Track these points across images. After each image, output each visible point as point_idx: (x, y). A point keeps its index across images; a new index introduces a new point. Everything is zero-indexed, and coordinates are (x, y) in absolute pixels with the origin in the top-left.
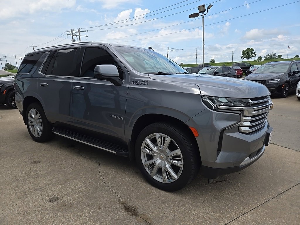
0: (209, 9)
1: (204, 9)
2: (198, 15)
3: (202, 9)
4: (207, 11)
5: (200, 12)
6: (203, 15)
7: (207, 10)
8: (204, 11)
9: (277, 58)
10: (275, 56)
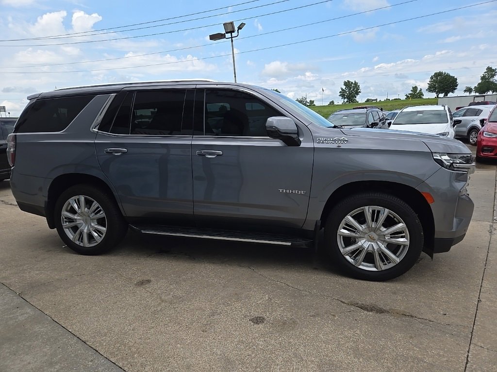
0: (241, 29)
1: (233, 27)
2: (223, 37)
3: (230, 28)
4: (238, 32)
5: (227, 33)
6: (232, 37)
7: (238, 30)
8: (234, 32)
9: (308, 104)
10: (306, 101)
